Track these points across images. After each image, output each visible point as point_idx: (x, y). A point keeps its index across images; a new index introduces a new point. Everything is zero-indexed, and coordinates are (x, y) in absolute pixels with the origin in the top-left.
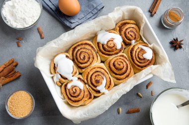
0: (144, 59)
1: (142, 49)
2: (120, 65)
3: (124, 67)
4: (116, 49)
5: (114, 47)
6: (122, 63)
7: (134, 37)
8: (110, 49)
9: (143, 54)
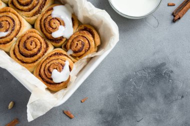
0: (51, 73)
1: (63, 66)
2: (31, 45)
3: (31, 50)
4: (51, 33)
5: (53, 28)
6: (35, 46)
7: (77, 50)
8: (47, 26)
9: (57, 69)
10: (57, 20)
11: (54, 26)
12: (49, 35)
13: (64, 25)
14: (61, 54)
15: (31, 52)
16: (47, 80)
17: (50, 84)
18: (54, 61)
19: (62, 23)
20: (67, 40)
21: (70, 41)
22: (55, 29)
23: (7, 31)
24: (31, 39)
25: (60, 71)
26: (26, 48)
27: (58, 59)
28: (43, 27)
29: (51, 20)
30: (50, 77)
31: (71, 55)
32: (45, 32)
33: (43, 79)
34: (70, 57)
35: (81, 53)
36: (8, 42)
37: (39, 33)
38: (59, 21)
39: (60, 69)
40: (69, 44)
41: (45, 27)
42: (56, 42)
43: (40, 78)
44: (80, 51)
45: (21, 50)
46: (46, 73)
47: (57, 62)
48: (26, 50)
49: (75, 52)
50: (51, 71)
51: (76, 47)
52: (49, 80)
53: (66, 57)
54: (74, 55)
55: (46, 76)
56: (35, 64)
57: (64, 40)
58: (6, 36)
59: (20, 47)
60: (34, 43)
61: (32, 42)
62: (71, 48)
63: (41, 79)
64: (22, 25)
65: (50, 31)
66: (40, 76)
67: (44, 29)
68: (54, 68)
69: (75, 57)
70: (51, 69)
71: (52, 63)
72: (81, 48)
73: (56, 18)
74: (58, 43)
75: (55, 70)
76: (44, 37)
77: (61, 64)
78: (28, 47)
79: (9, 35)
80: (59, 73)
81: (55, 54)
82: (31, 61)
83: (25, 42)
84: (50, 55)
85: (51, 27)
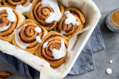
0: (51, 52)
1: (60, 44)
2: (30, 32)
3: (31, 37)
4: (44, 20)
5: (45, 16)
6: (33, 33)
7: (68, 29)
8: (40, 14)
9: (55, 48)
10: (47, 8)
11: (46, 14)
12: (43, 22)
13: (53, 11)
14: (56, 35)
15: (32, 39)
16: (49, 58)
17: (52, 61)
18: (52, 42)
19: (51, 10)
20: (58, 23)
21: (61, 23)
22: (47, 16)
23: (8, 25)
24: (29, 28)
25: (59, 49)
26: (27, 36)
27: (54, 40)
28: (36, 16)
29: (42, 9)
30: (51, 56)
31: (64, 35)
32: (39, 20)
33: (46, 59)
34: (63, 36)
35: (72, 31)
36: (10, 34)
37: (34, 22)
38: (49, 9)
39: (58, 47)
40: (60, 26)
41: (38, 16)
42: (49, 27)
43: (42, 58)
44: (71, 30)
45: (22, 38)
46: (47, 53)
47: (54, 42)
48: (27, 37)
49: (67, 31)
50: (51, 50)
51: (67, 27)
52: (51, 58)
53: (60, 37)
54: (66, 34)
55: (48, 55)
56: (36, 47)
57: (56, 23)
58: (8, 29)
59: (21, 35)
60: (32, 30)
61: (30, 30)
62: (63, 29)
63: (44, 59)
64: (19, 18)
65: (43, 18)
66: (42, 56)
67: (37, 18)
68: (53, 48)
69: (67, 36)
70: (51, 49)
71: (50, 43)
72: (71, 27)
73: (46, 7)
74: (51, 27)
75: (54, 49)
76: (39, 24)
77: (58, 43)
78: (28, 35)
79: (10, 28)
80: (58, 51)
81: (51, 36)
82: (32, 46)
83: (25, 31)
84: (47, 38)
85: (43, 15)
